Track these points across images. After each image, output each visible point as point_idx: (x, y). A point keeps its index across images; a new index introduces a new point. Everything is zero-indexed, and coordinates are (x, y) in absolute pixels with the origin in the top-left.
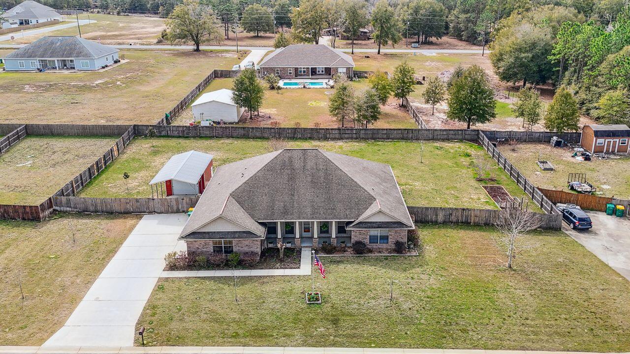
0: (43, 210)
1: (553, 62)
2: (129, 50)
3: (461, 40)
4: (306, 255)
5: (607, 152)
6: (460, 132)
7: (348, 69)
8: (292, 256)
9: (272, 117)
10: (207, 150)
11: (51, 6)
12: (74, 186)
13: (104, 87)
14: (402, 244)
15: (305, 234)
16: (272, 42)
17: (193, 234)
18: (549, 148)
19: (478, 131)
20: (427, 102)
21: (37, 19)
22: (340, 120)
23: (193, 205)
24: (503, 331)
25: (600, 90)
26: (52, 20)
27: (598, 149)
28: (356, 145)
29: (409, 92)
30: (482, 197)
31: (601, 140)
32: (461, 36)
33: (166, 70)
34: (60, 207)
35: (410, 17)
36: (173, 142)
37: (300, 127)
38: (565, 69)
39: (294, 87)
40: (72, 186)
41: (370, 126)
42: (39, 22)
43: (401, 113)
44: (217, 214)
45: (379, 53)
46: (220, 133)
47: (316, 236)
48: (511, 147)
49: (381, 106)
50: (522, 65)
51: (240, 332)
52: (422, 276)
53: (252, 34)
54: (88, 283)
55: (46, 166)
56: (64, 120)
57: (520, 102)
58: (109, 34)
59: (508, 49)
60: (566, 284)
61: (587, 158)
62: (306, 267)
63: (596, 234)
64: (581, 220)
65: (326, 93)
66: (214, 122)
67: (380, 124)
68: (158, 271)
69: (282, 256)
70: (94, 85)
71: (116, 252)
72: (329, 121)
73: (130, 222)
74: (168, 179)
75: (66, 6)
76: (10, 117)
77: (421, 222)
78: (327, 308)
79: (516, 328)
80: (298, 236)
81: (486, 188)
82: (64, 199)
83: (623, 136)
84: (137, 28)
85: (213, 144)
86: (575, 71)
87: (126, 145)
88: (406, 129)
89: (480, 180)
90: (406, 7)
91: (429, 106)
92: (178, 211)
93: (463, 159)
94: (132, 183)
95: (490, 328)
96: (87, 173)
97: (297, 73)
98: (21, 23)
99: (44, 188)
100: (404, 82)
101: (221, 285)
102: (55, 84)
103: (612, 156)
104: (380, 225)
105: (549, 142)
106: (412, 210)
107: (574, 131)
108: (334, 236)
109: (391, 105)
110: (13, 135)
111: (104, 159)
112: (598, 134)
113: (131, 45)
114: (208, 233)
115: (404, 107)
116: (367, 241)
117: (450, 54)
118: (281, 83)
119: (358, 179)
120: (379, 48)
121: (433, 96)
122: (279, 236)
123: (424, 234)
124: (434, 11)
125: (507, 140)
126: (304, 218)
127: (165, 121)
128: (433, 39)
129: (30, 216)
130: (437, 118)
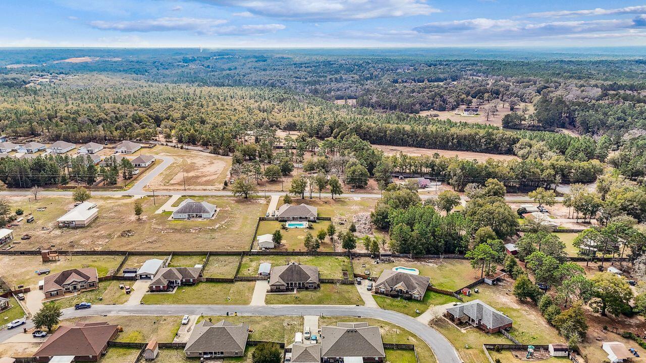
0: (234, 280)
4: (295, 290)
6: (344, 253)
7: (314, 218)
8: (292, 290)
9: (285, 245)
10: (266, 259)
13: (219, 229)
14: (316, 287)
16: (281, 187)
17: (272, 285)
18: (369, 259)
19: (349, 252)
21: (145, 163)
23: (269, 279)
26: (151, 162)
27: (383, 260)
30: (341, 275)
31: (383, 257)
34: (236, 279)
36: (255, 257)
37: (294, 251)
40: (236, 273)
43: (330, 243)
44: (276, 280)
45: (333, 198)
46: (270, 253)
47: (297, 285)
48: (357, 259)
54: (252, 295)
55: (222, 266)
60: (346, 295)
61: (378, 263)
62: (295, 292)
63: (361, 285)
65: (304, 231)
66: (266, 248)
67: (321, 248)
68: (265, 293)
69: (290, 290)
70: (216, 228)
71: (254, 289)
72: (305, 250)
73: (254, 282)
74: (261, 272)
77: (321, 282)
78: (299, 299)
80: (294, 286)
81: (343, 273)
82: (237, 276)
83: (389, 256)
85: (268, 257)
87: (242, 259)
88: (327, 252)
89: (343, 270)
91: (339, 241)
92: (265, 280)
94: (250, 272)
97: (294, 219)
100: (331, 230)
101: (278, 295)
103: (385, 262)
104: (311, 283)
105: (370, 257)
106: (319, 280)
107: (377, 254)
108: (301, 285)
112: (382, 255)
114: (275, 285)
115: (332, 239)
116: (308, 287)
119: (307, 272)
122: (290, 286)
123: (322, 285)
125: (357, 256)
126: (295, 282)
129: (231, 281)
130: (340, 249)
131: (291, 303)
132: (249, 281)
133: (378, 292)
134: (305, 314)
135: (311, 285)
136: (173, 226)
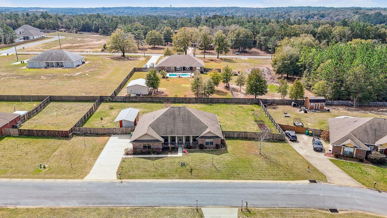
0: (70, 133)
1: (299, 65)
2: (87, 55)
3: (262, 50)
4: (180, 149)
5: (315, 109)
6: (251, 100)
7: (201, 68)
8: (174, 150)
9: (164, 92)
10: (135, 107)
11: (37, 27)
12: (80, 123)
13: (80, 76)
14: (218, 145)
15: (180, 142)
16: (162, 51)
17: (135, 141)
18: (291, 107)
19: (259, 99)
20: (238, 85)
21: (33, 36)
22: (196, 94)
23: (133, 131)
24: (253, 174)
25: (317, 80)
26: (41, 37)
27: (311, 108)
28: (203, 106)
29: (229, 80)
30: (255, 128)
31: (312, 104)
32: (262, 48)
33: (109, 67)
34: (76, 132)
35: (235, 39)
36: (119, 104)
37: (177, 97)
38: (305, 69)
39: (173, 76)
40: (79, 123)
41: (210, 97)
42: (35, 38)
43: (225, 91)
44: (145, 133)
45: (218, 58)
46: (141, 100)
47: (184, 142)
48: (273, 107)
49: (215, 87)
50: (285, 67)
51: (156, 175)
52: (225, 157)
53: (152, 46)
54: (95, 160)
55: (63, 115)
56: (65, 93)
57: (280, 86)
58: (74, 45)
59: (279, 59)
60: (280, 159)
61: (306, 112)
62: (180, 154)
63: (299, 142)
64: (293, 136)
65: (190, 80)
66: (137, 95)
67: (214, 96)
68: (121, 155)
69: (170, 149)
70: (76, 75)
71: (103, 149)
72: (192, 95)
73: (106, 138)
74: (121, 120)
75: (46, 27)
76: (39, 92)
77: (228, 137)
78: (188, 167)
79: (258, 173)
80: (177, 142)
81: (257, 124)
82: (77, 128)
83: (322, 102)
84: (88, 41)
85: (137, 105)
86: (309, 71)
87: (98, 105)
88: (226, 98)
89: (256, 121)
90: (233, 33)
91: (238, 87)
92: (126, 134)
93: (250, 112)
94: (104, 122)
95: (248, 173)
96: (84, 118)
97: (176, 70)
98: (24, 39)
99: (66, 124)
100: (227, 75)
101: (147, 160)
102: (56, 75)
103: (317, 111)
104: (210, 137)
105: (290, 105)
106: (223, 132)
107: (302, 99)
108: (191, 142)
109: (221, 87)
110: (45, 101)
111: (90, 112)
112: (311, 101)
113: (87, 52)
114: (141, 140)
115: (227, 87)
116: (205, 144)
117: (255, 59)
118: (168, 75)
119: (202, 119)
120: (218, 55)
121: (240, 82)
122: (169, 142)
123: (227, 142)
124: (247, 35)
125: (272, 103)
126: (179, 135)
127: (114, 94)
128: (247, 50)
129: (64, 135)
130: (242, 93)
131: (173, 177)
132: (97, 135)
133: (340, 155)
134: (204, 203)
135: (208, 140)
136: (20, 74)
